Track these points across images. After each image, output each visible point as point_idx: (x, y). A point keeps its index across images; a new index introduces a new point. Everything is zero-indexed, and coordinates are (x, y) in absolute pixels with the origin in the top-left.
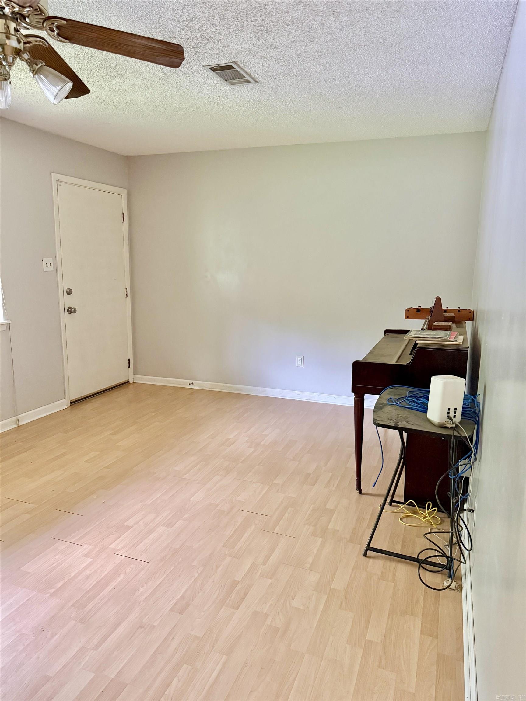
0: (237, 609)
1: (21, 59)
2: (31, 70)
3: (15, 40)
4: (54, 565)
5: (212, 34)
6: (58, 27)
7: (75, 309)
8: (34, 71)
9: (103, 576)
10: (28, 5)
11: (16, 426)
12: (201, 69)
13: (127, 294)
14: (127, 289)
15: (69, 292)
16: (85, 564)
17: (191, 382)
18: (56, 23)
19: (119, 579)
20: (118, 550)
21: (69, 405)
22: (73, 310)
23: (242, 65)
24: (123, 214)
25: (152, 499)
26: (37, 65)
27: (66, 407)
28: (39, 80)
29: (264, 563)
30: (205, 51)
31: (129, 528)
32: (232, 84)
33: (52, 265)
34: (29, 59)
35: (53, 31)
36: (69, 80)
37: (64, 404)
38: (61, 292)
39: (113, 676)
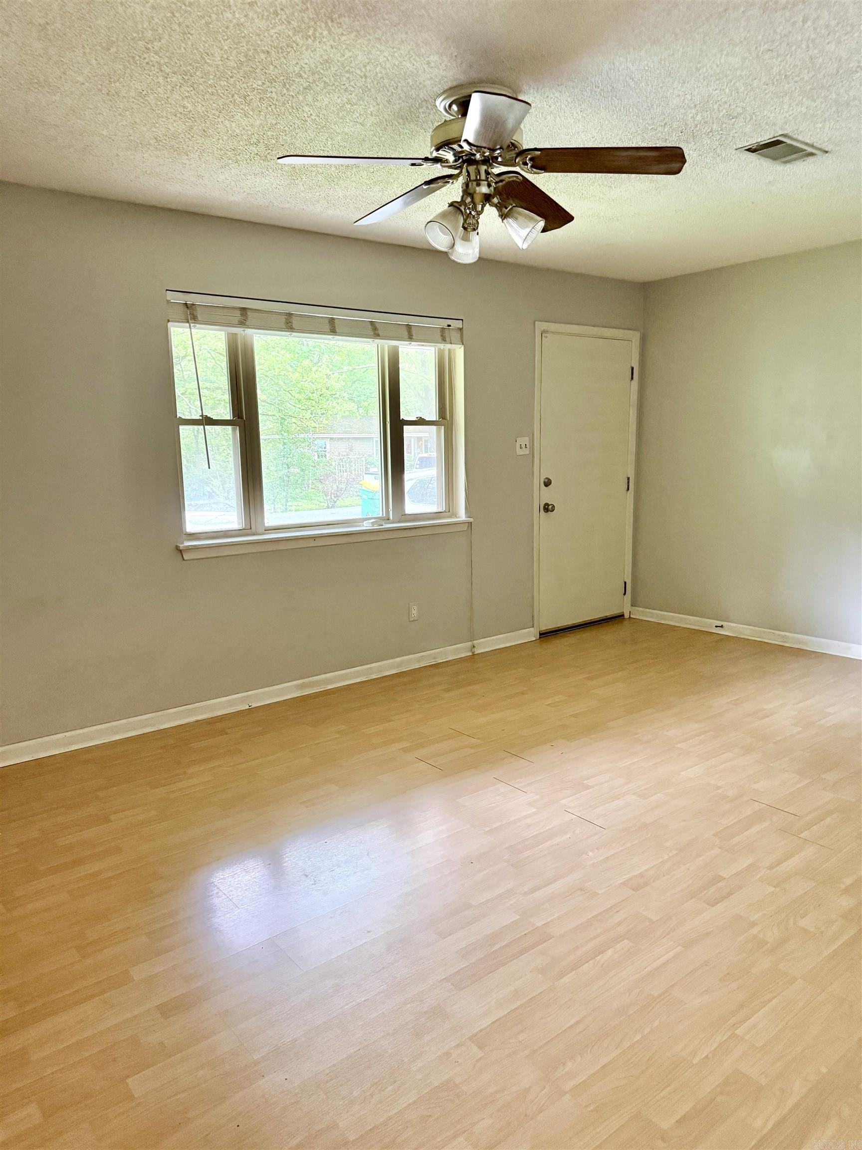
0: (713, 905)
1: (490, 204)
2: (499, 216)
3: (485, 186)
4: (493, 805)
5: (740, 110)
6: (531, 159)
7: (554, 506)
8: (502, 216)
9: (547, 828)
10: (498, 147)
11: (471, 654)
12: (734, 153)
13: (628, 486)
14: (629, 479)
15: (548, 483)
16: (528, 813)
17: (719, 623)
18: (529, 156)
19: (565, 837)
20: (569, 808)
21: (538, 637)
22: (550, 507)
23: (795, 136)
24: (633, 369)
25: (626, 762)
26: (506, 208)
27: (534, 639)
28: (507, 226)
29: (771, 868)
30: (734, 131)
31: (588, 787)
32: (786, 162)
33: (527, 446)
34: (499, 203)
35: (527, 164)
36: (541, 219)
37: (529, 635)
38: (537, 482)
39: (539, 924)
